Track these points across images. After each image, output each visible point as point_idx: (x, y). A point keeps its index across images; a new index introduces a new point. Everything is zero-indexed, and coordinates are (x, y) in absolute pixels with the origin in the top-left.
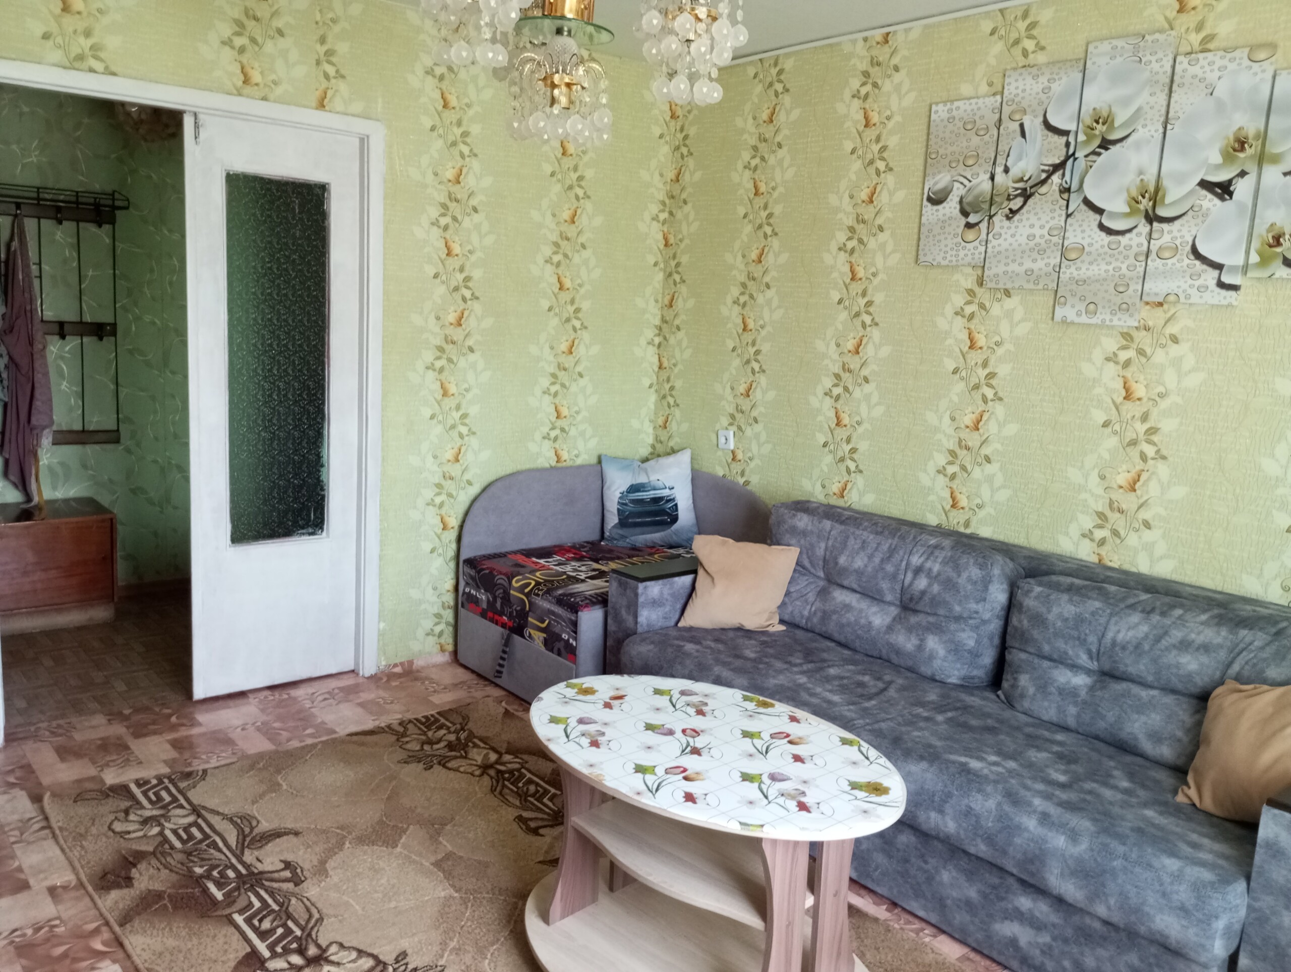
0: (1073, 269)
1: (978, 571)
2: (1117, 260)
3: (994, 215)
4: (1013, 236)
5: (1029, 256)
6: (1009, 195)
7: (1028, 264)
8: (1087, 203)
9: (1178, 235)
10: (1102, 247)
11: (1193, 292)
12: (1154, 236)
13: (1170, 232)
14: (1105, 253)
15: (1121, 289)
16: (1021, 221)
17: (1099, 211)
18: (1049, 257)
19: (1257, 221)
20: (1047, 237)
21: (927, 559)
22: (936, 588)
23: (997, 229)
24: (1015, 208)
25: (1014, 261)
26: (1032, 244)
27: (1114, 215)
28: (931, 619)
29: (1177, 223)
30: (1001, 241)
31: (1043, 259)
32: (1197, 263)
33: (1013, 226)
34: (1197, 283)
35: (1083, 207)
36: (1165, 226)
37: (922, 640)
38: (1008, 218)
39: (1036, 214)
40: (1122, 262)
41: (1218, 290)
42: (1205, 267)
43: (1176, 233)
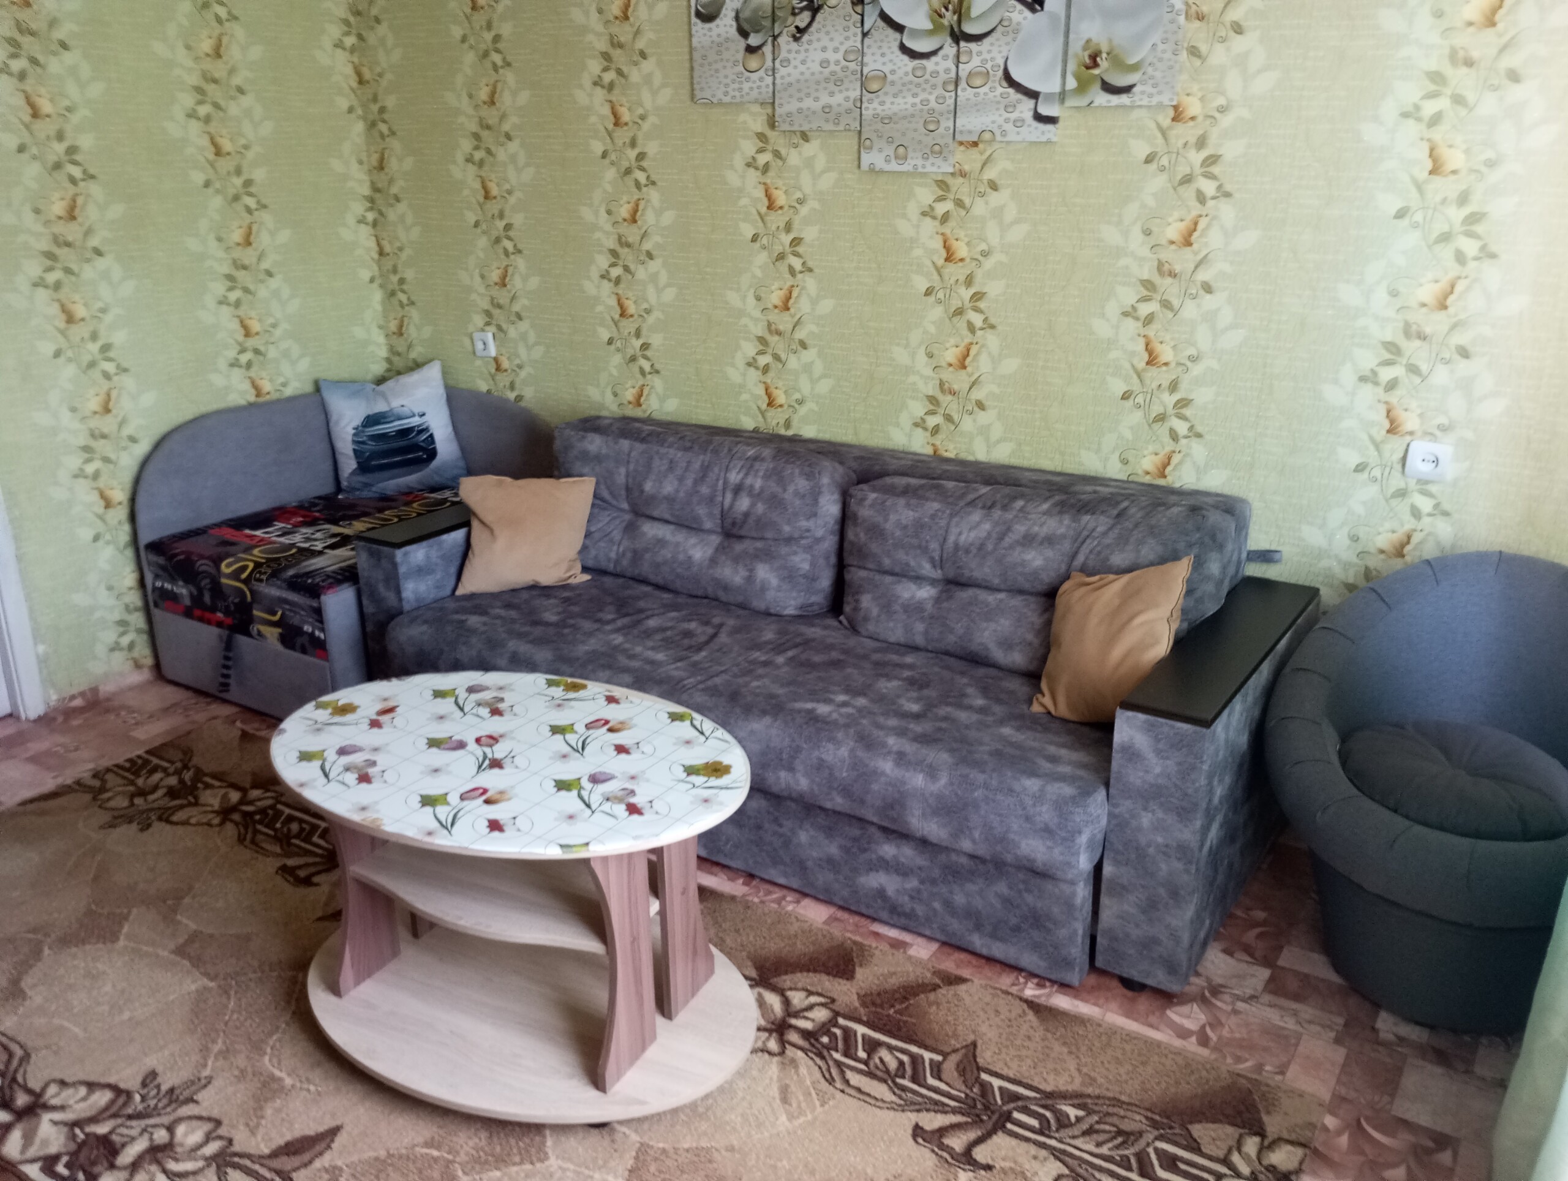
0: (875, 105)
1: (807, 483)
2: (924, 90)
3: (779, 35)
4: (803, 62)
5: (825, 89)
6: (794, 8)
7: (825, 99)
8: (885, 17)
9: (988, 57)
10: (906, 74)
11: (1009, 127)
12: (963, 59)
13: (979, 53)
14: (911, 83)
15: (932, 127)
16: (810, 42)
17: (899, 28)
18: (847, 90)
19: (1072, 36)
20: (844, 63)
21: (747, 474)
22: (760, 508)
23: (783, 54)
24: (802, 25)
25: (808, 95)
26: (827, 71)
27: (916, 33)
28: (759, 544)
29: (987, 41)
30: (790, 69)
31: (841, 91)
32: (1011, 91)
33: (802, 49)
34: (1013, 116)
35: (881, 23)
36: (973, 46)
37: (751, 570)
38: (796, 39)
39: (828, 33)
40: (930, 93)
41: (1036, 124)
42: (1020, 96)
43: (985, 56)
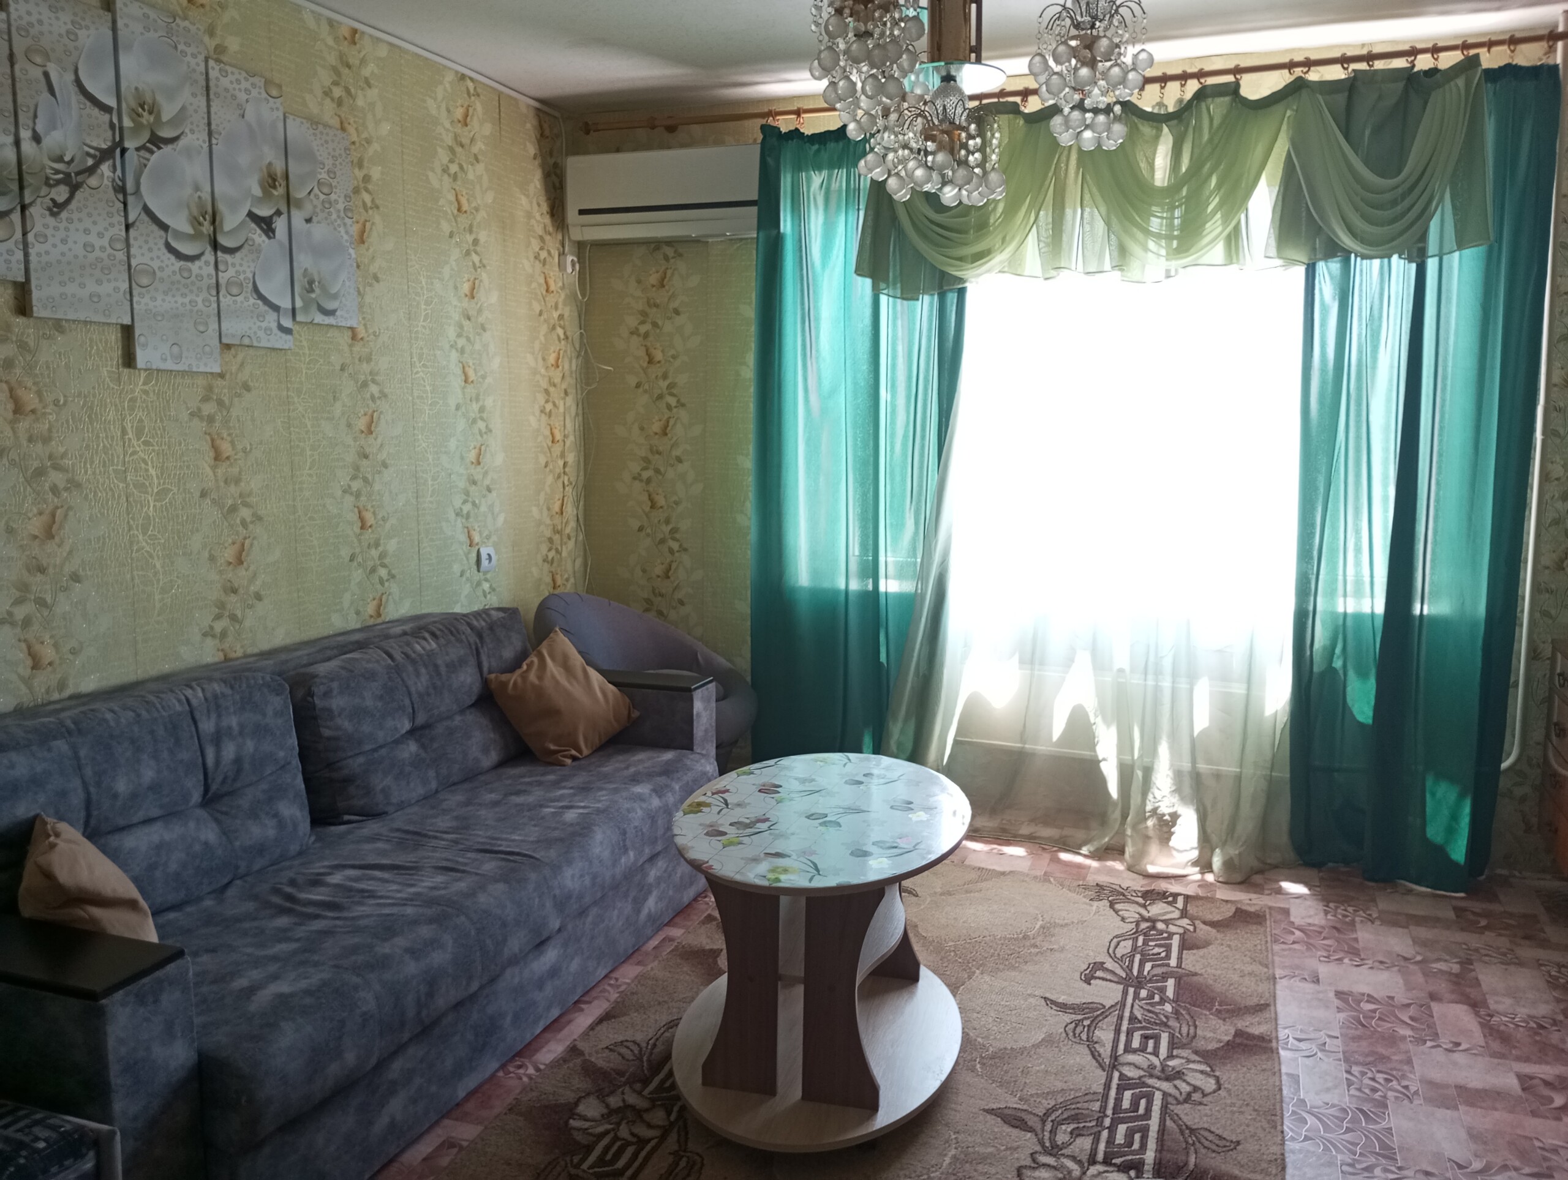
0: (146, 299)
2: (191, 291)
3: (31, 204)
4: (64, 241)
5: (91, 275)
6: (47, 178)
7: (91, 287)
8: (146, 210)
10: (174, 272)
11: (261, 334)
12: (221, 267)
13: (233, 265)
14: (179, 282)
15: (202, 328)
16: (70, 221)
17: (164, 227)
18: (116, 280)
19: (295, 264)
20: (109, 250)
21: (219, 716)
23: (38, 228)
24: (61, 199)
25: (72, 280)
26: (91, 257)
27: (178, 235)
29: (238, 255)
30: (47, 246)
31: (109, 281)
32: (259, 302)
33: (62, 226)
34: (264, 325)
35: (144, 217)
36: (227, 257)
38: (53, 214)
39: (90, 215)
40: (197, 296)
41: (279, 333)
42: (266, 308)
43: (238, 268)
